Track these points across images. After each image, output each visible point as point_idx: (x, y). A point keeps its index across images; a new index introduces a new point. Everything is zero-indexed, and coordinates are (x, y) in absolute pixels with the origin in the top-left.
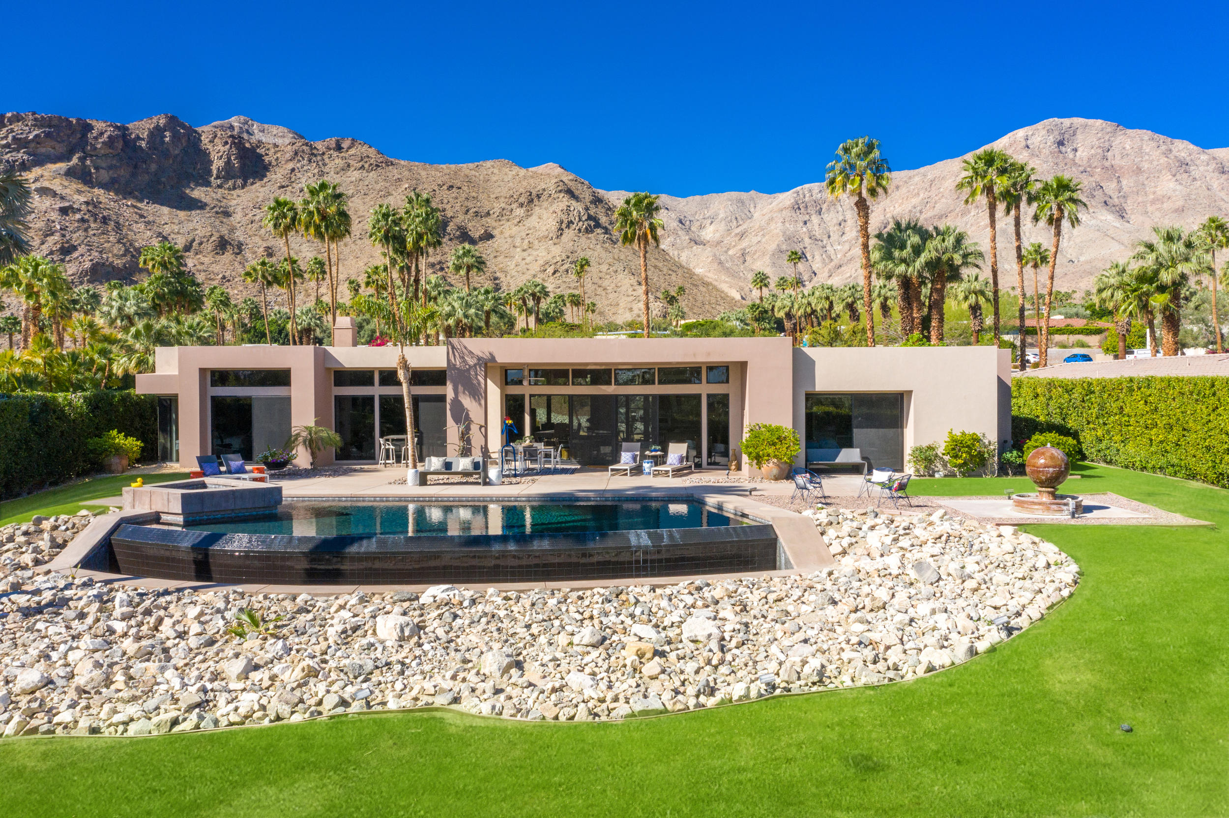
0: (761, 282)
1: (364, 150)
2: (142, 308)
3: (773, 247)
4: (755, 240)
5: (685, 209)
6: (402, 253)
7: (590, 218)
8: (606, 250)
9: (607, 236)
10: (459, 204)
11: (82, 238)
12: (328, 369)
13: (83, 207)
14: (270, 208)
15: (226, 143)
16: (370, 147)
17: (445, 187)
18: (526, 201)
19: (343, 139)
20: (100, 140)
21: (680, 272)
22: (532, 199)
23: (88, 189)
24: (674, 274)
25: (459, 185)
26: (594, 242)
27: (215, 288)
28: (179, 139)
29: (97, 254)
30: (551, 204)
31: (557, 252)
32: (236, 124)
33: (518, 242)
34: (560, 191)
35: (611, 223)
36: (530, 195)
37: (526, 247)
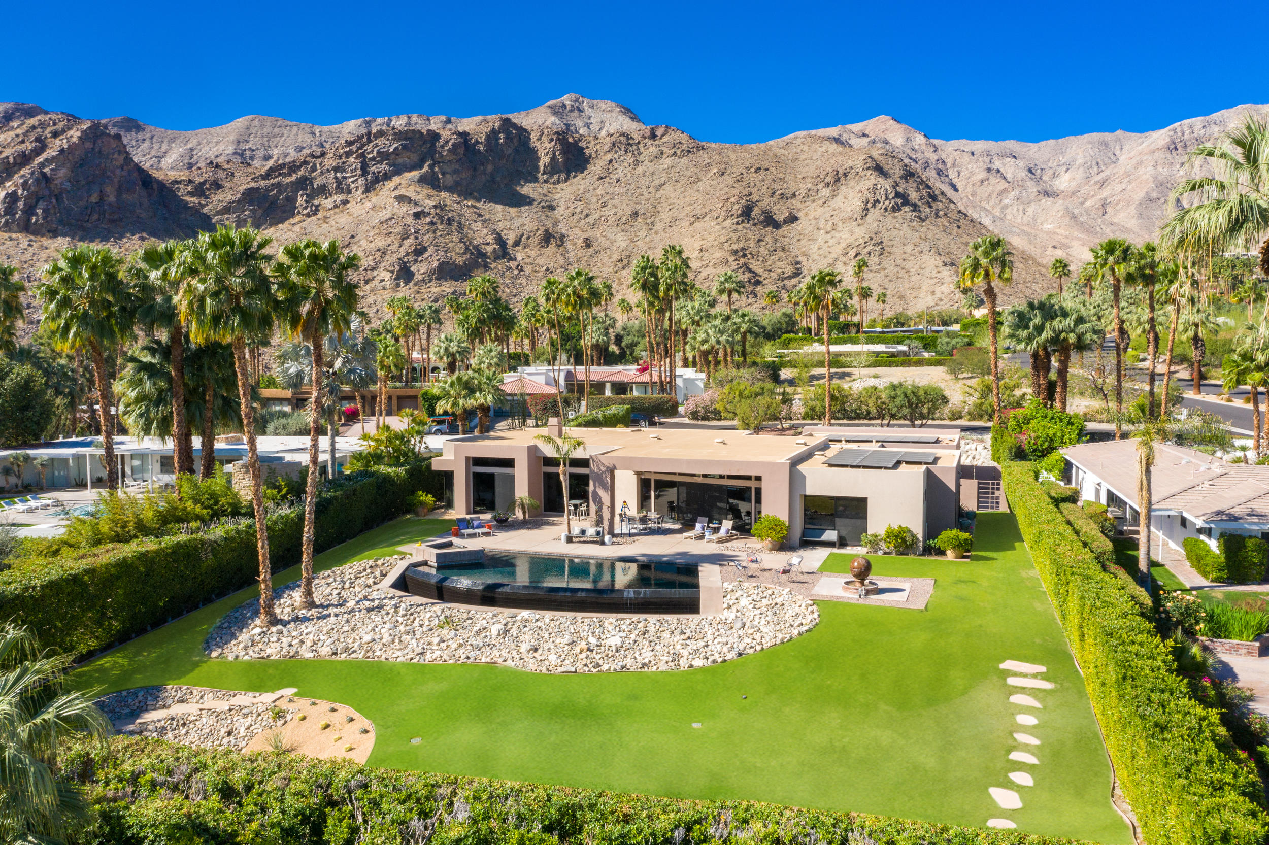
1: (677, 136)
3: (1140, 195)
4: (1119, 188)
5: (1037, 156)
7: (898, 195)
8: (913, 229)
9: (914, 214)
10: (765, 187)
11: (431, 240)
13: (432, 211)
15: (552, 140)
16: (683, 133)
17: (753, 170)
18: (833, 180)
19: (657, 127)
20: (446, 148)
22: (838, 178)
23: (436, 193)
25: (766, 166)
26: (901, 221)
28: (511, 140)
29: (443, 254)
30: (858, 183)
31: (860, 233)
32: (568, 102)
33: (822, 223)
34: (868, 169)
35: (921, 199)
36: (837, 174)
37: (829, 229)
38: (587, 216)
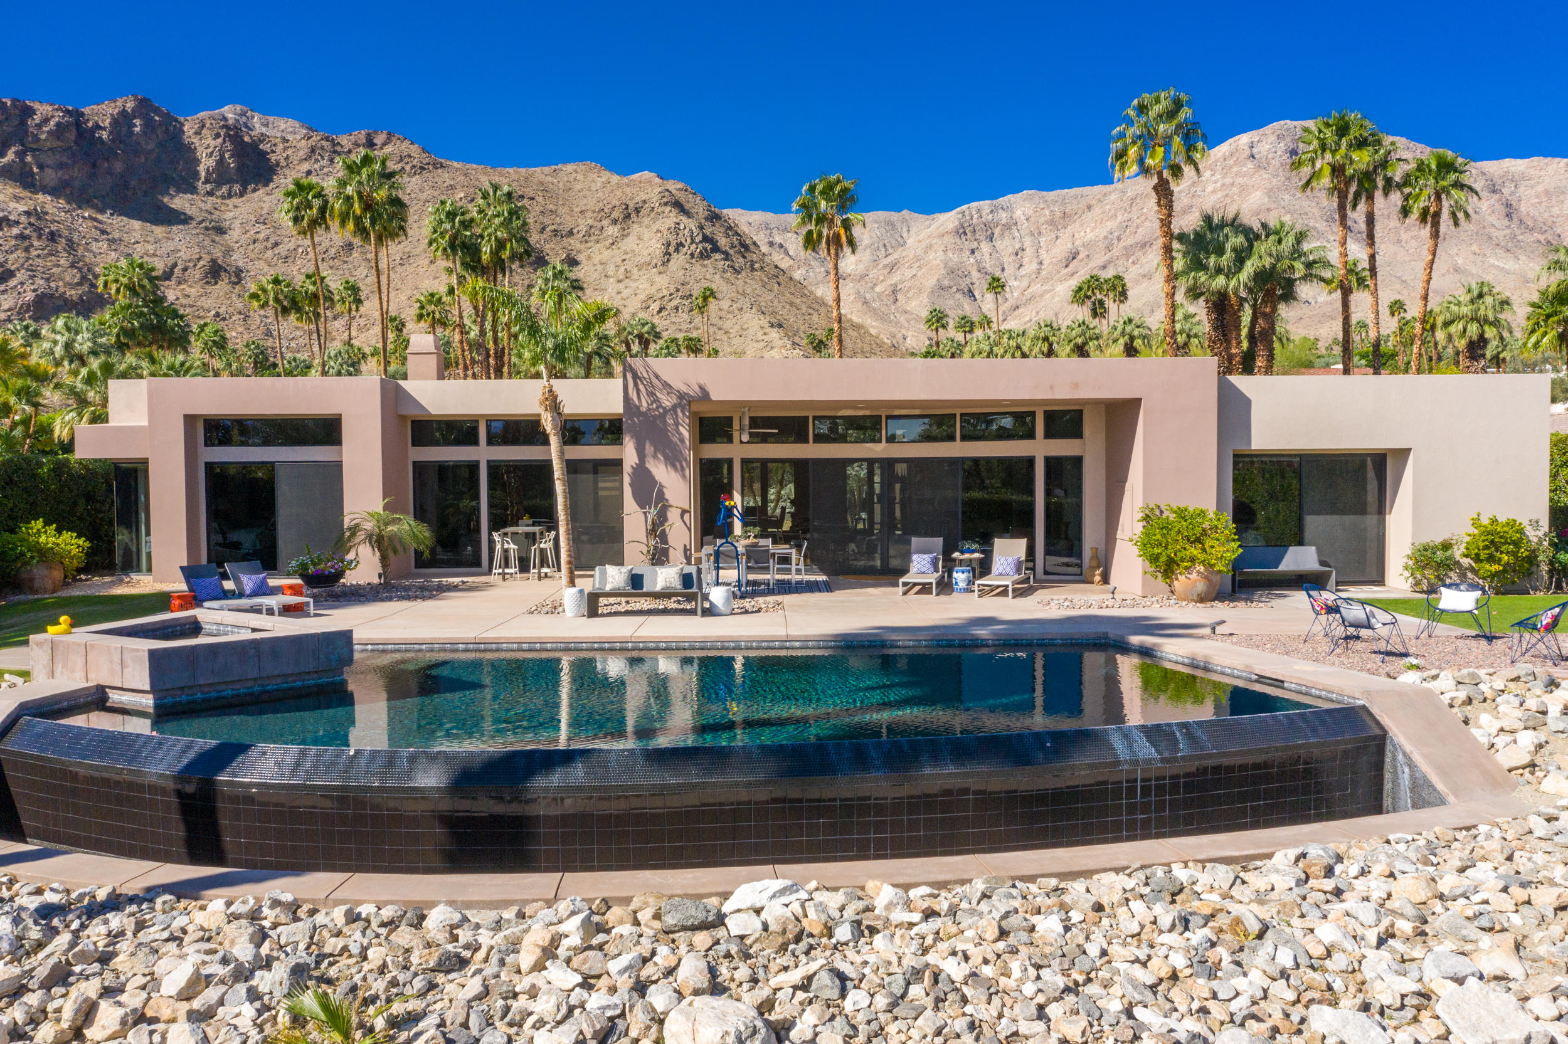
0: (938, 321)
1: (405, 147)
2: (101, 346)
3: (931, 282)
4: (909, 273)
6: (474, 269)
7: (705, 239)
8: (728, 281)
9: (727, 263)
10: (532, 221)
11: (21, 261)
12: (403, 418)
13: (23, 219)
14: (288, 194)
15: (218, 136)
16: (412, 143)
18: (622, 216)
19: (376, 132)
20: (45, 129)
21: (822, 310)
22: (629, 214)
23: (29, 195)
24: (815, 314)
25: (531, 194)
26: (711, 270)
27: (206, 325)
28: (153, 130)
29: (42, 282)
30: (654, 221)
31: (663, 283)
32: (230, 115)
33: (611, 270)
34: (666, 204)
35: (732, 247)
36: (627, 208)
37: (621, 277)
38: (276, 244)
